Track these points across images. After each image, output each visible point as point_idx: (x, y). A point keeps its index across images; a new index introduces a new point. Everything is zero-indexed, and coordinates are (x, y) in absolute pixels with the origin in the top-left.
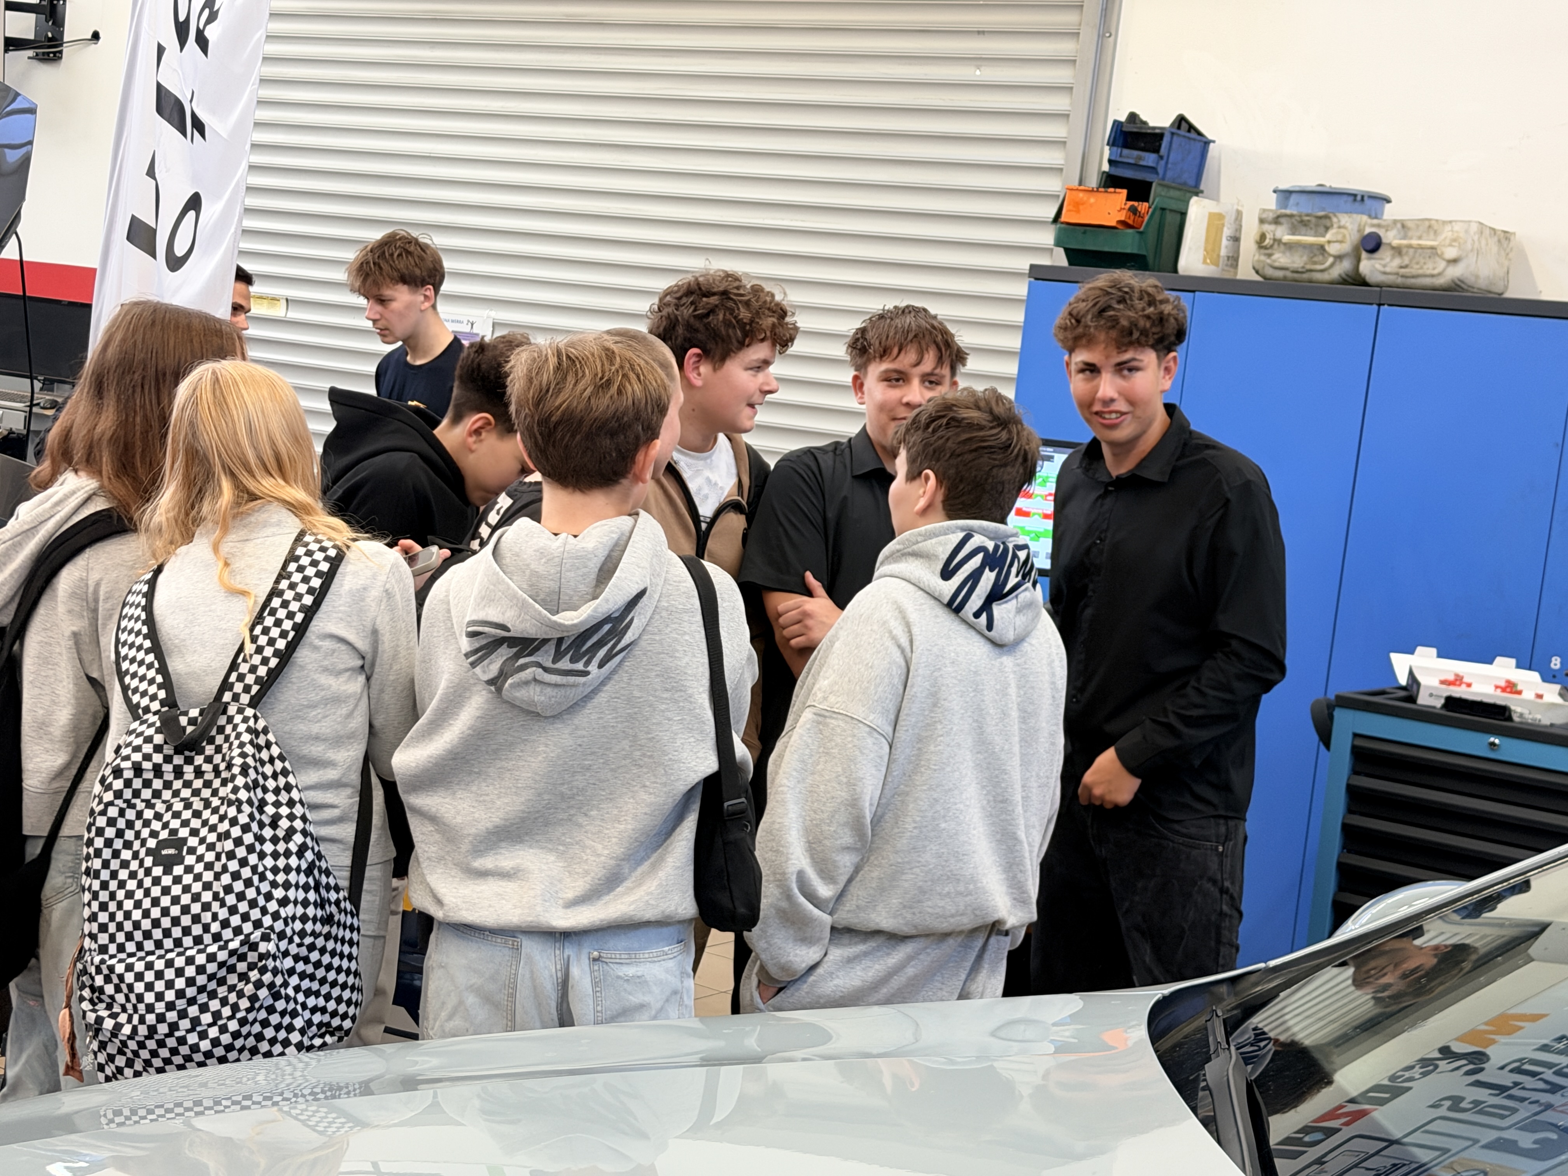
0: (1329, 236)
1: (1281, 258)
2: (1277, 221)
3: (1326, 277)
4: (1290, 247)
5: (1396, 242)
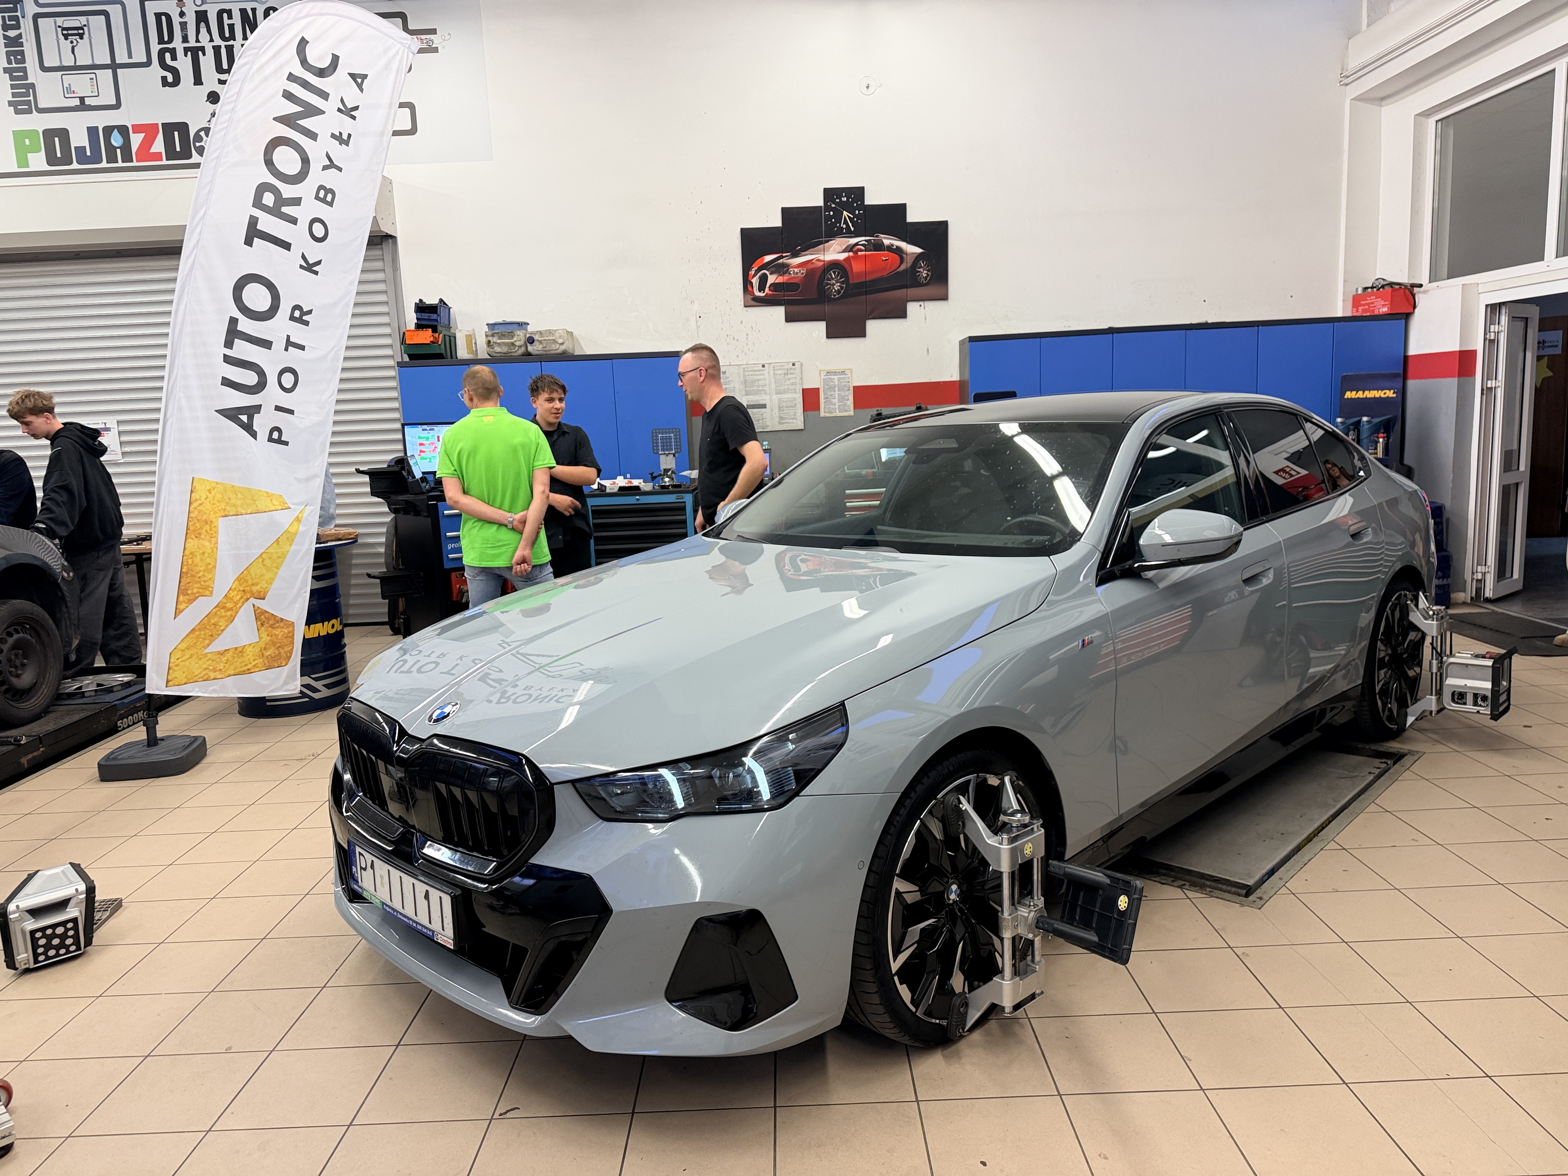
0: (515, 339)
1: (497, 349)
2: (493, 335)
3: (517, 354)
4: (499, 344)
5: (540, 339)
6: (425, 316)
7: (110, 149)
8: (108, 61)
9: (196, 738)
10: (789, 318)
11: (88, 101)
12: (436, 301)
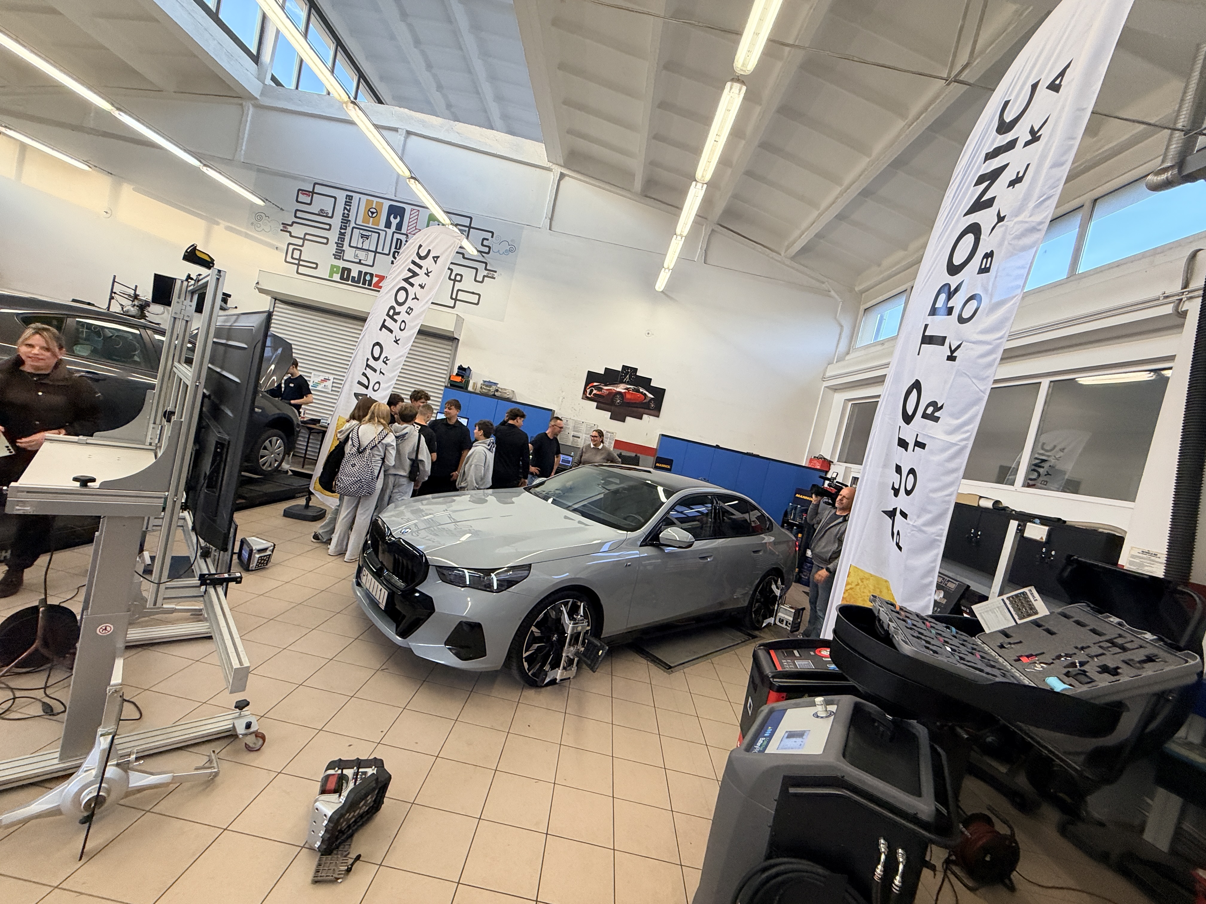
0: (491, 388)
1: (484, 390)
2: (483, 385)
3: (490, 394)
5: (501, 391)
6: (461, 371)
7: (365, 280)
8: (374, 250)
9: (323, 509)
10: (597, 408)
11: (362, 262)
12: (466, 367)
